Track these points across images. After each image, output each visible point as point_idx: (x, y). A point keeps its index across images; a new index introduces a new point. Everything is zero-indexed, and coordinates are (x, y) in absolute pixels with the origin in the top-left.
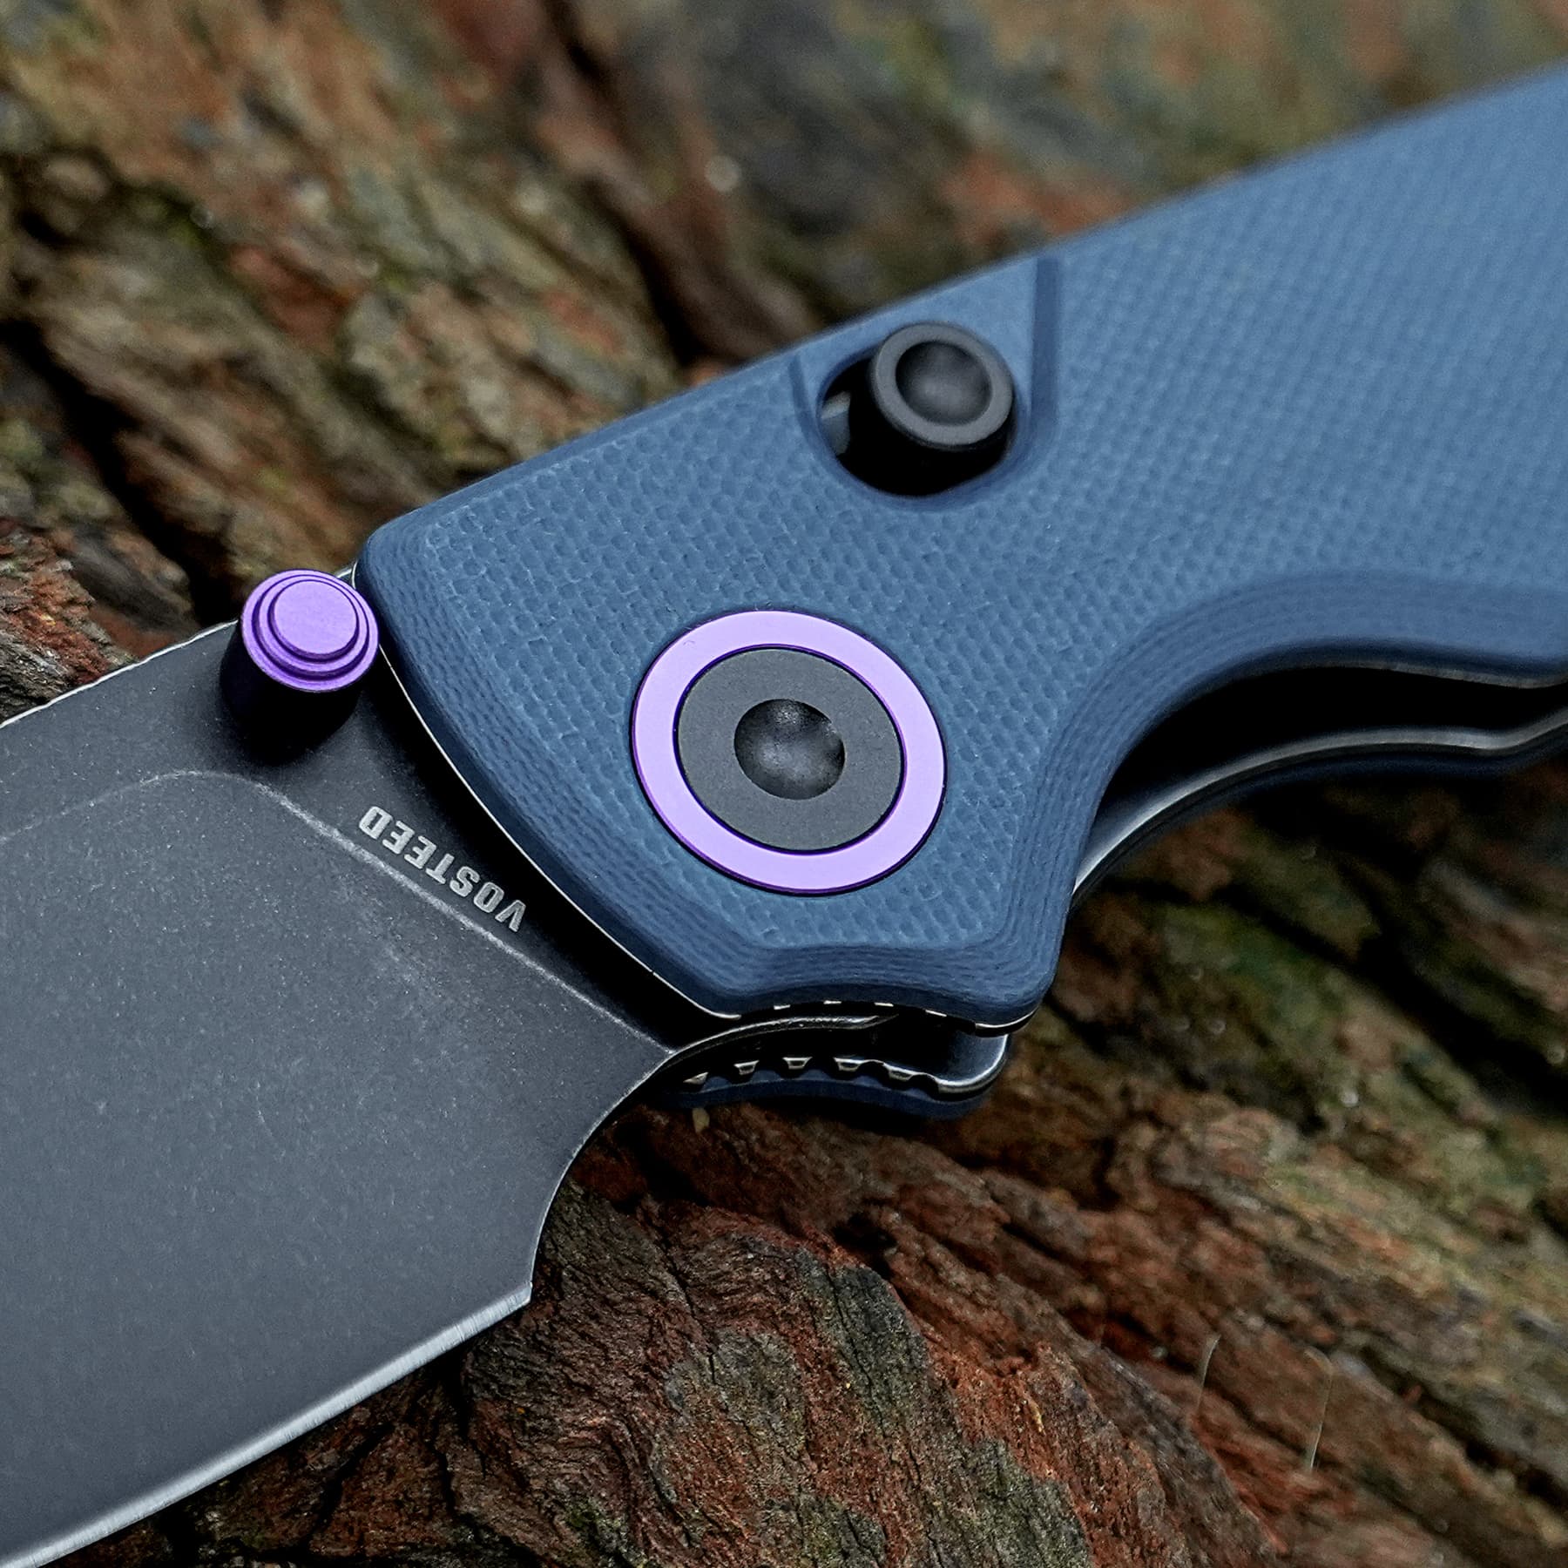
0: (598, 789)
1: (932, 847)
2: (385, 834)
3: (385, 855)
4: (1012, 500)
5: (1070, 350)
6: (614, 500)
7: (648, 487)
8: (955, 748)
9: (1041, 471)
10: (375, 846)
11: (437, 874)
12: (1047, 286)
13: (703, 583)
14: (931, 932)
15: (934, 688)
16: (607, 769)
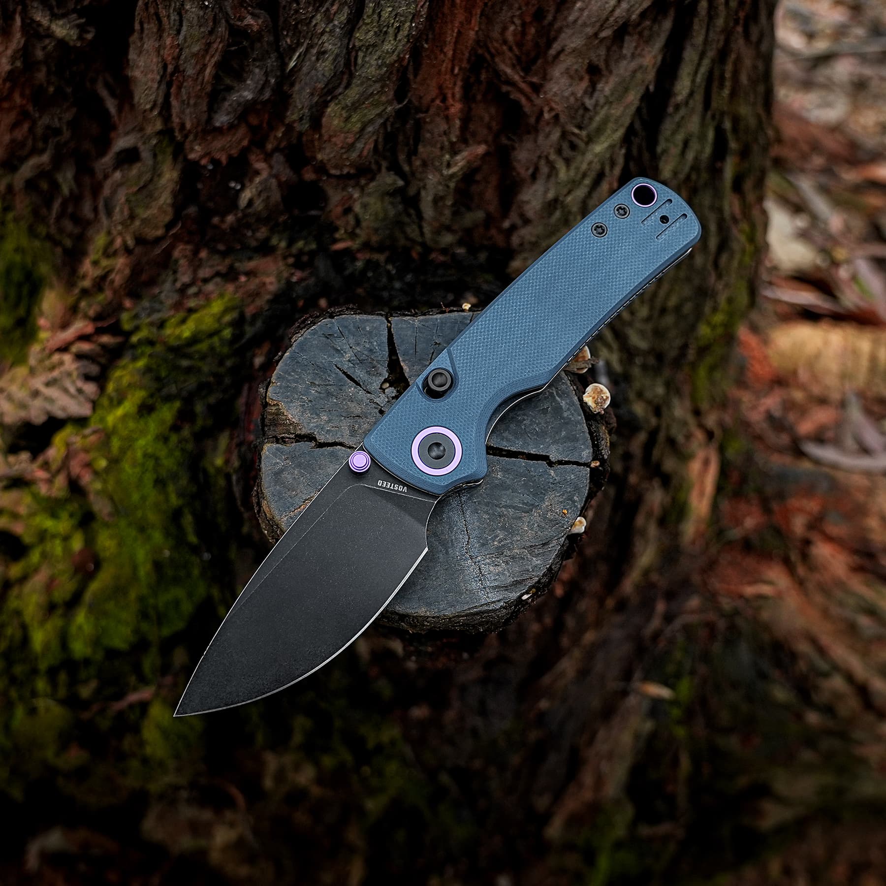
0: (411, 470)
1: (463, 458)
2: (382, 484)
3: (383, 488)
4: (457, 394)
5: (456, 363)
6: (397, 420)
7: (402, 416)
8: (461, 440)
9: (459, 387)
10: (381, 487)
11: (392, 488)
12: (450, 354)
13: (415, 428)
14: (467, 472)
15: (455, 431)
16: (411, 466)
